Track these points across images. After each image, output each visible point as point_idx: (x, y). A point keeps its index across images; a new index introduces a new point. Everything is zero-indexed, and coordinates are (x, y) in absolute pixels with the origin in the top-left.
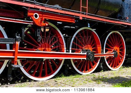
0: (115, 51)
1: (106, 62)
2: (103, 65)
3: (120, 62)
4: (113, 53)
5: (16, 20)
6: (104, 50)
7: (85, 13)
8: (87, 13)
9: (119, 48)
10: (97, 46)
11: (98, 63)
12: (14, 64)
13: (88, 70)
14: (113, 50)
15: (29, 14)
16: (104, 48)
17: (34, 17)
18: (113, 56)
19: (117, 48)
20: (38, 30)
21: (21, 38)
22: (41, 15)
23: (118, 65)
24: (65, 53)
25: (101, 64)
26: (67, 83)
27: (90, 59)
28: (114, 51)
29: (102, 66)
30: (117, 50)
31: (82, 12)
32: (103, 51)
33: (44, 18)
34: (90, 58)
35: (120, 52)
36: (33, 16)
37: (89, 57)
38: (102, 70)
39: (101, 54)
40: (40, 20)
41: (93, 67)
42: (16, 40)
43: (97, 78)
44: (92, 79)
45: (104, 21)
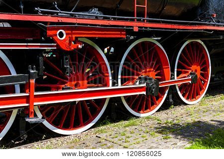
0: (194, 74)
1: (179, 93)
2: (173, 98)
3: (202, 89)
4: (190, 77)
5: (29, 44)
6: (176, 72)
7: (142, 19)
8: (146, 18)
9: (199, 67)
10: (163, 68)
11: (166, 95)
12: (29, 117)
13: (150, 109)
14: (190, 71)
15: (49, 33)
16: (176, 70)
17: (58, 36)
18: (190, 82)
19: (196, 68)
20: (65, 57)
21: (39, 72)
22: (70, 32)
23: (198, 94)
24: (111, 87)
25: (171, 96)
26: (115, 140)
27: (151, 93)
28: (191, 74)
29: (171, 100)
30: (196, 71)
31: (138, 18)
32: (174, 75)
33: (74, 36)
34: (152, 91)
35: (201, 74)
36: (56, 35)
37: (150, 89)
38: (172, 106)
39: (170, 81)
40: (68, 41)
41: (157, 102)
42: (31, 76)
43: (164, 125)
44: (156, 128)
45: (175, 29)
